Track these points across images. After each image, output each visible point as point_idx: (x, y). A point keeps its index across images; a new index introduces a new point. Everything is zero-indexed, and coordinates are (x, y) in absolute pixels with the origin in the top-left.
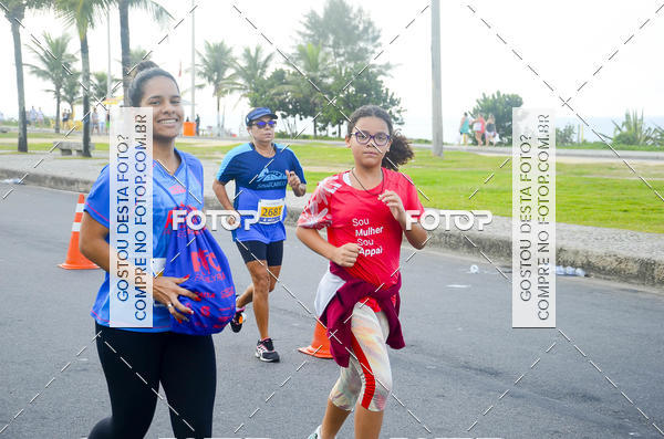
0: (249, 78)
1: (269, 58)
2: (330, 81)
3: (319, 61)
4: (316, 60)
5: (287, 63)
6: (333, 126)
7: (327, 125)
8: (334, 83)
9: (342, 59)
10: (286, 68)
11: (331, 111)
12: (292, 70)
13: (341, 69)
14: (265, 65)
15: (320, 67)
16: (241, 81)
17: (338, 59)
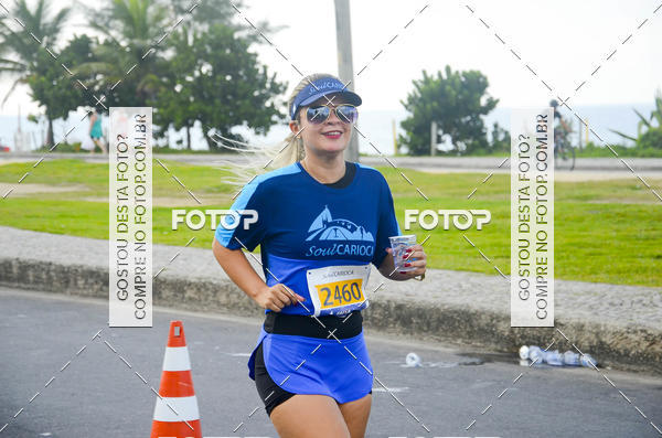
0: (27, 51)
1: (62, 15)
2: (169, 54)
3: (149, 19)
4: (144, 20)
5: (94, 25)
6: (178, 129)
7: (166, 129)
8: (175, 59)
9: (188, 17)
10: (91, 33)
11: (173, 105)
12: (102, 38)
13: (185, 33)
14: (54, 30)
15: (152, 30)
16: (13, 56)
17: (180, 18)
